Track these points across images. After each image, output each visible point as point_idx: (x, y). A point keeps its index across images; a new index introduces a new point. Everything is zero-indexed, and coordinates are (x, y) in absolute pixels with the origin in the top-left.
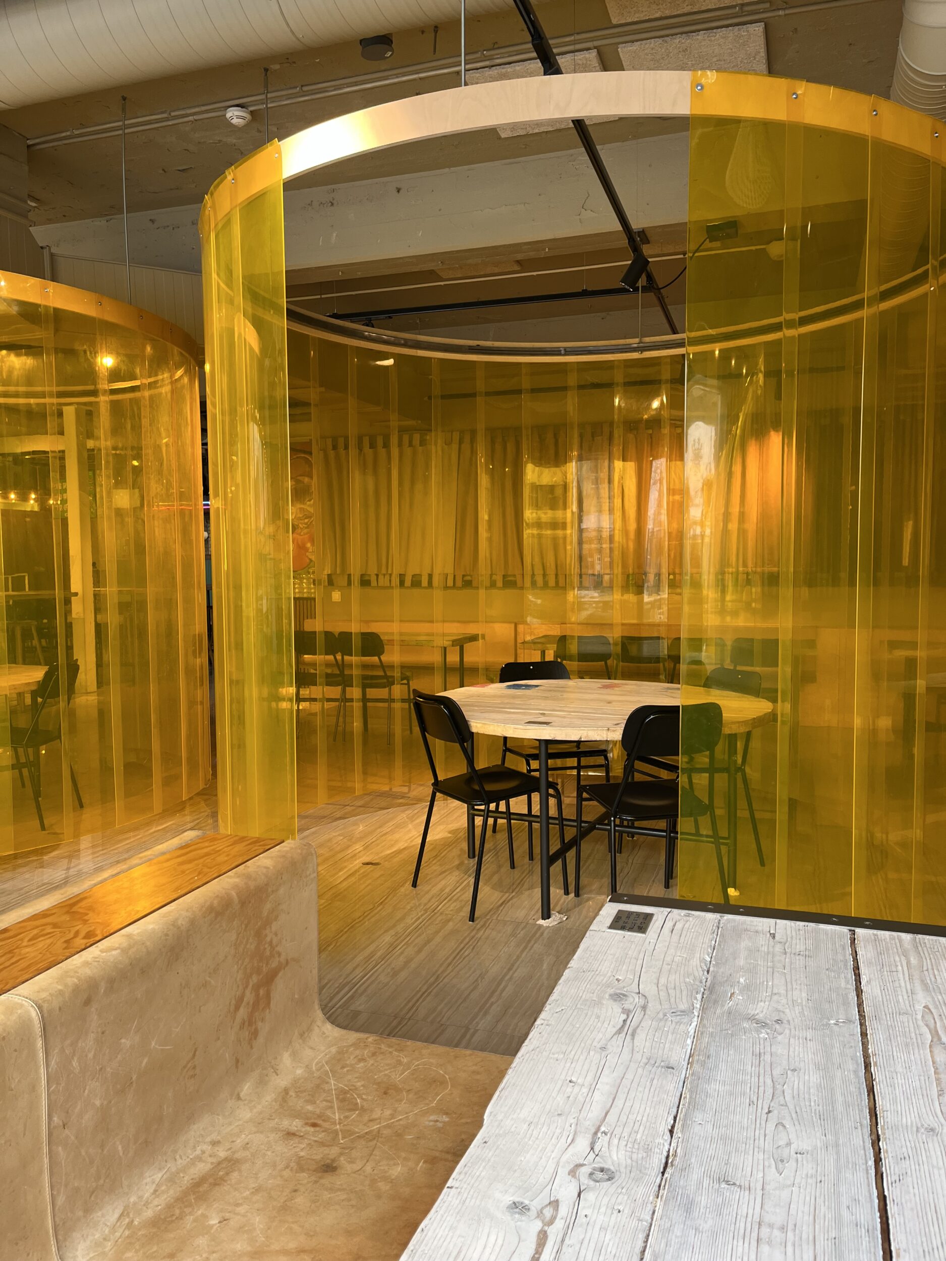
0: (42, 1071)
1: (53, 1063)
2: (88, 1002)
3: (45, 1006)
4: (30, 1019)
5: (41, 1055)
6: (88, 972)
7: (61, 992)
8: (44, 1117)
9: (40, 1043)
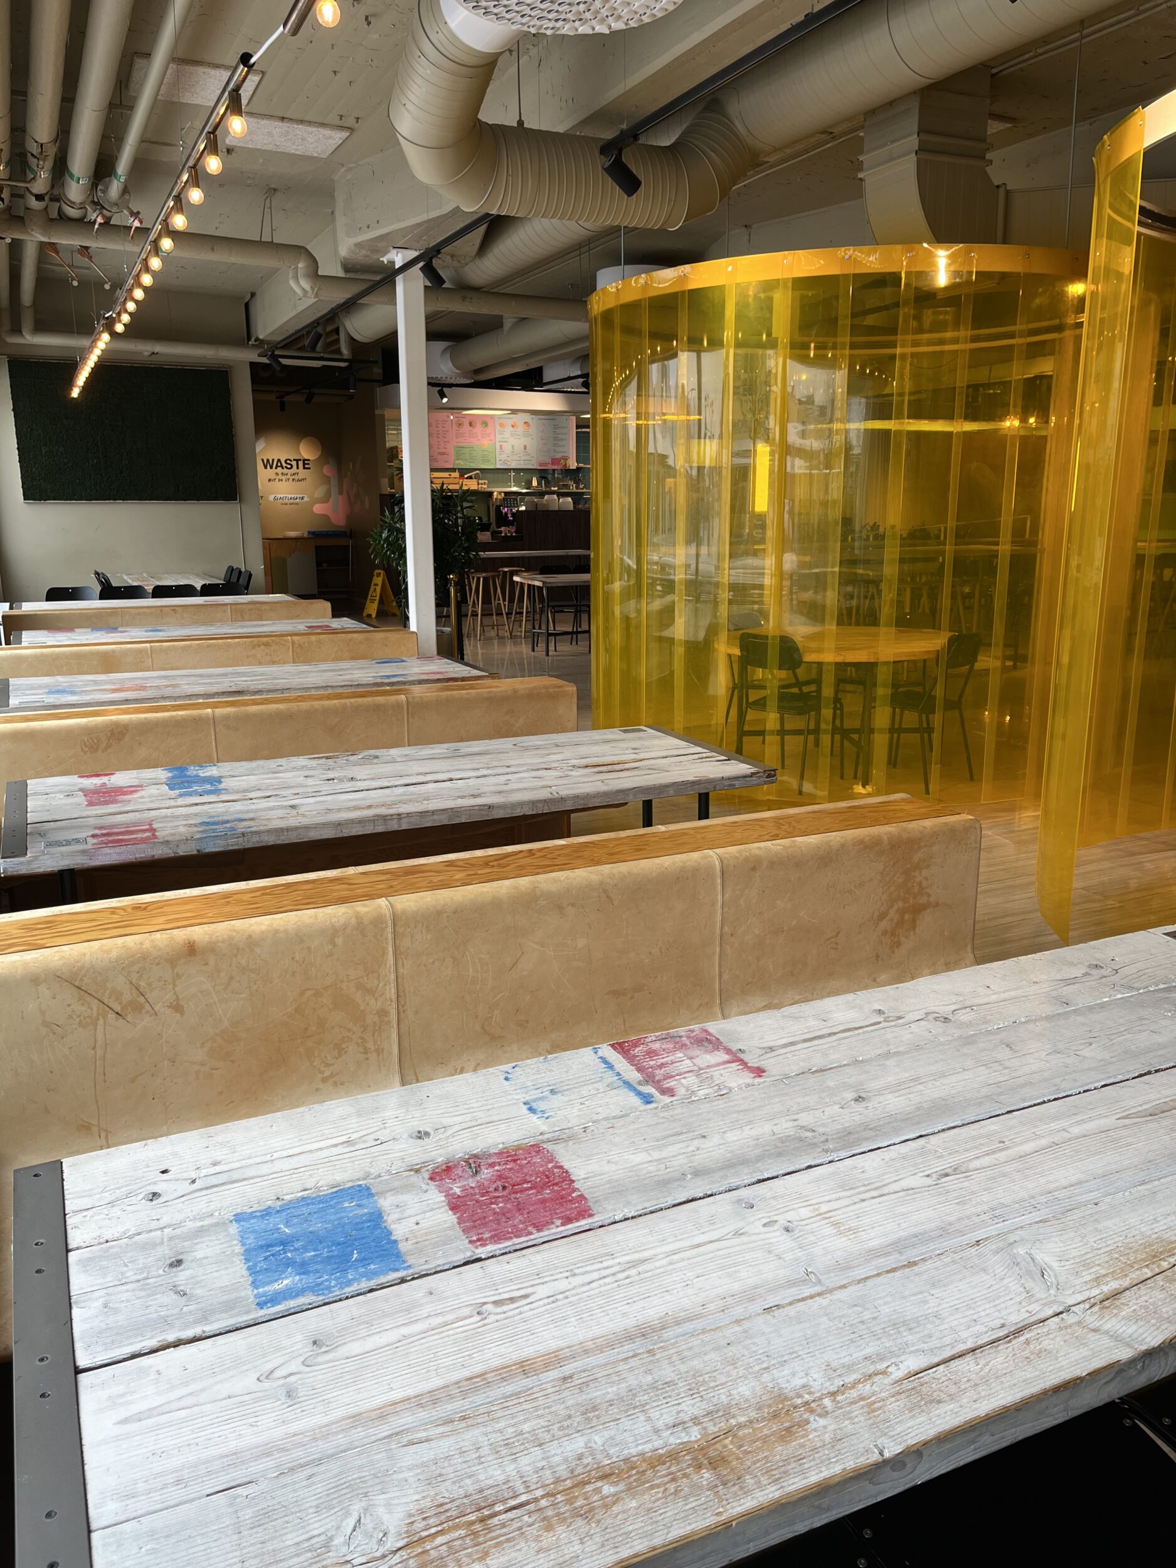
0: (720, 897)
1: (727, 896)
2: (754, 869)
3: (725, 861)
4: (715, 865)
5: (719, 887)
6: (757, 852)
7: (737, 858)
8: (719, 925)
9: (719, 881)
